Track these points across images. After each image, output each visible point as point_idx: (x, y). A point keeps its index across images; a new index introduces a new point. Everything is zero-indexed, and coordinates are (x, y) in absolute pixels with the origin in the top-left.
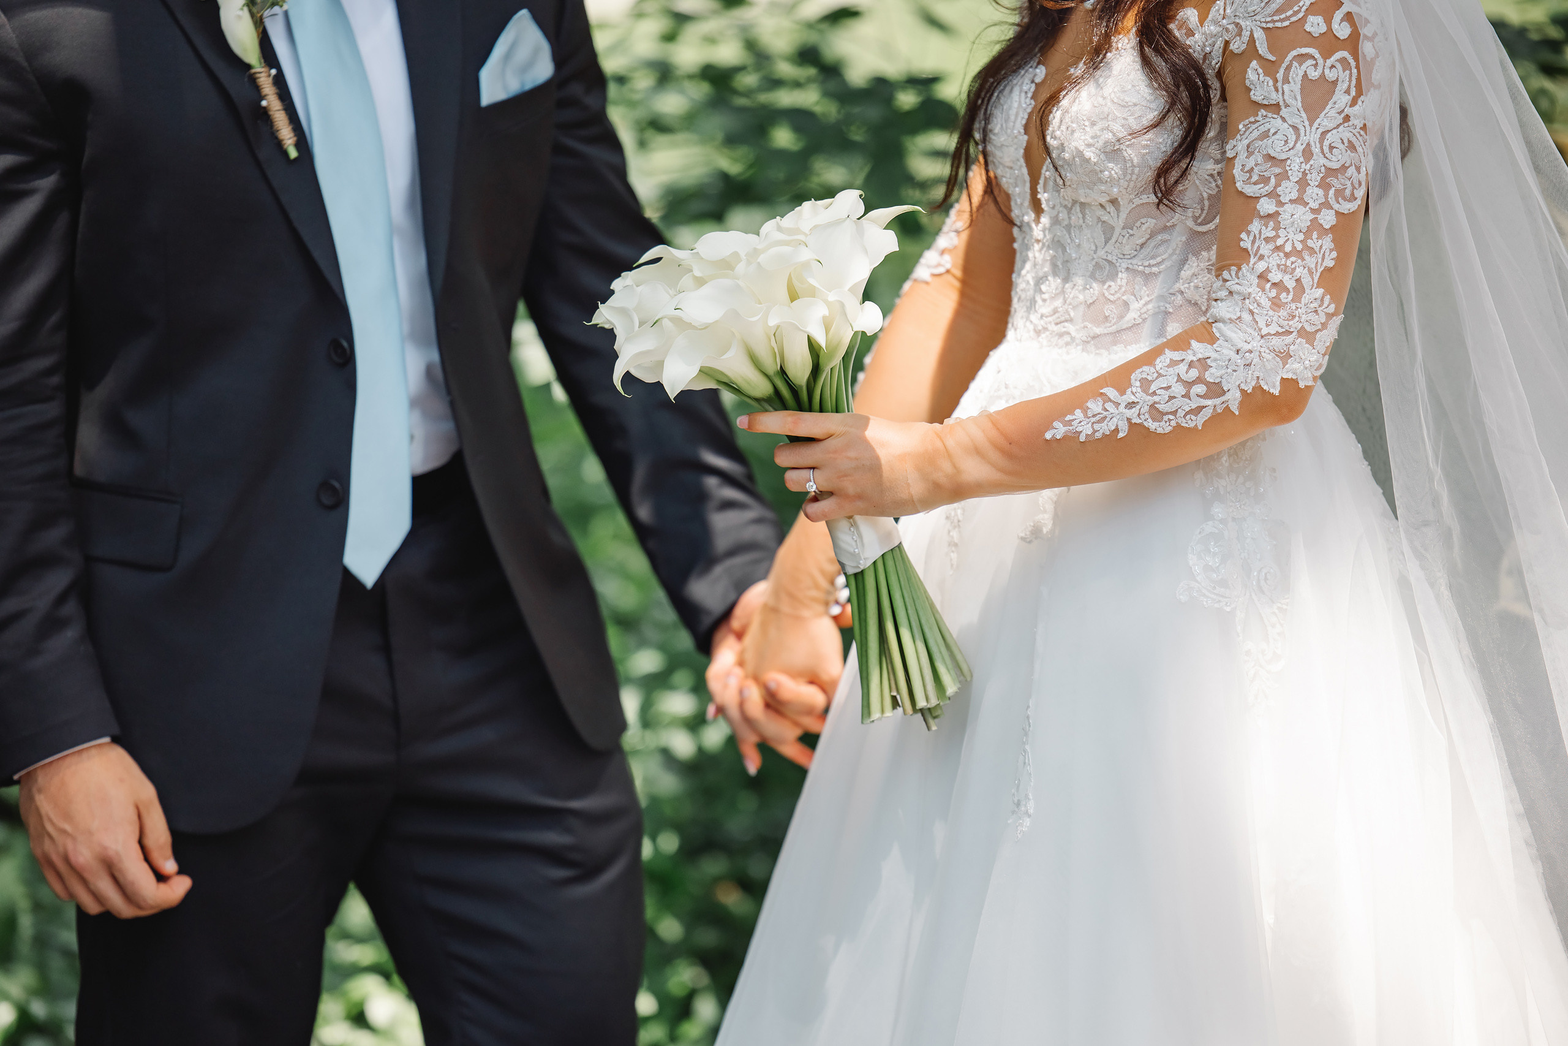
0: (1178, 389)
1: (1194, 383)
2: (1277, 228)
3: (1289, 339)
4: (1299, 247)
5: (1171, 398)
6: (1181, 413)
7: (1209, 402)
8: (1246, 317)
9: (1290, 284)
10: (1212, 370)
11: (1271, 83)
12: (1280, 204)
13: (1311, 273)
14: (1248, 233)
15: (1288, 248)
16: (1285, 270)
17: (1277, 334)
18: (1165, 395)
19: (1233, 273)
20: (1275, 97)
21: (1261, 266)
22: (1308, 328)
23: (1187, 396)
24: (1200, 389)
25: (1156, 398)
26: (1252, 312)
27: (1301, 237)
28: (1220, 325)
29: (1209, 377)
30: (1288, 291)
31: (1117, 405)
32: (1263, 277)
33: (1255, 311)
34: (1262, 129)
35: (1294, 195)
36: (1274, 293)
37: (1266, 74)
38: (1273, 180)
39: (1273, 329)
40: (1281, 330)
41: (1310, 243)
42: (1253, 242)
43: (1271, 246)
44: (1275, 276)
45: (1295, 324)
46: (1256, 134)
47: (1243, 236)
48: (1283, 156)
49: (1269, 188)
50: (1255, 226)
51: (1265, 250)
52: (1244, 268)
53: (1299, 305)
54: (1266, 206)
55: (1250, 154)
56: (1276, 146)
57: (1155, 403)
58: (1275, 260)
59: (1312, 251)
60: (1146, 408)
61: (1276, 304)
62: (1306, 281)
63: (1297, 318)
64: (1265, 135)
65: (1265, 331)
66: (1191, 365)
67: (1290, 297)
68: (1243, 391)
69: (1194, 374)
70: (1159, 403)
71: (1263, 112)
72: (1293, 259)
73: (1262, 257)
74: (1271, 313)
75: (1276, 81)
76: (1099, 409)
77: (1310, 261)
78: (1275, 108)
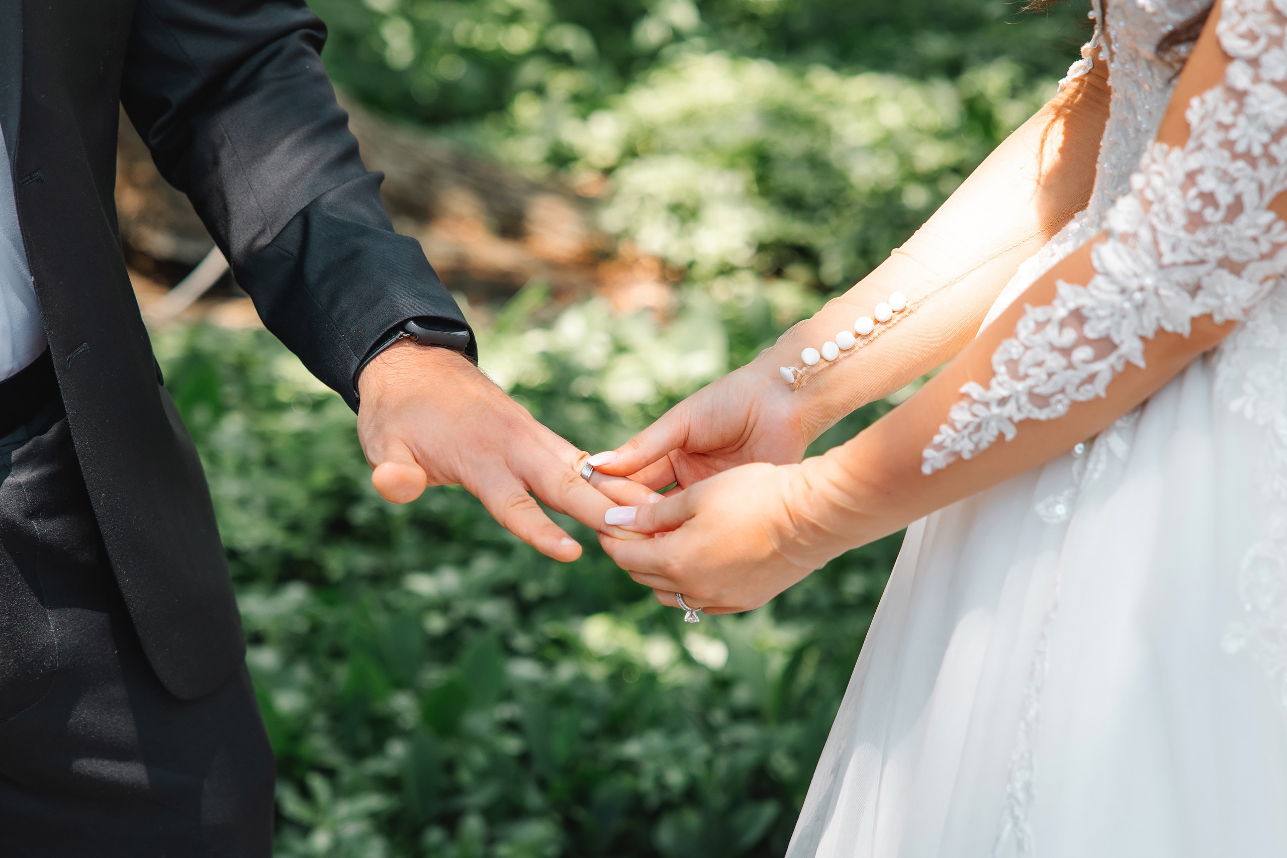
3: (1201, 270)
4: (1257, 150)
5: (1050, 375)
10: (1092, 323)
12: (1257, 80)
13: (1261, 188)
15: (1241, 147)
17: (1187, 264)
18: (1041, 373)
22: (1235, 257)
23: (1069, 367)
26: (1153, 229)
27: (1265, 137)
29: (1090, 332)
30: (1216, 206)
31: (987, 404)
33: (1160, 227)
36: (1197, 205)
39: (1183, 256)
40: (1190, 258)
41: (1274, 149)
45: (1213, 254)
53: (1229, 228)
57: (1032, 388)
58: (1215, 159)
59: (1273, 161)
60: (1024, 399)
61: (1195, 221)
62: (1250, 199)
63: (1219, 245)
65: (1167, 259)
67: (1220, 215)
70: (1037, 386)
72: (1241, 164)
73: (1202, 147)
74: (1182, 234)
76: (968, 417)
77: (1265, 173)
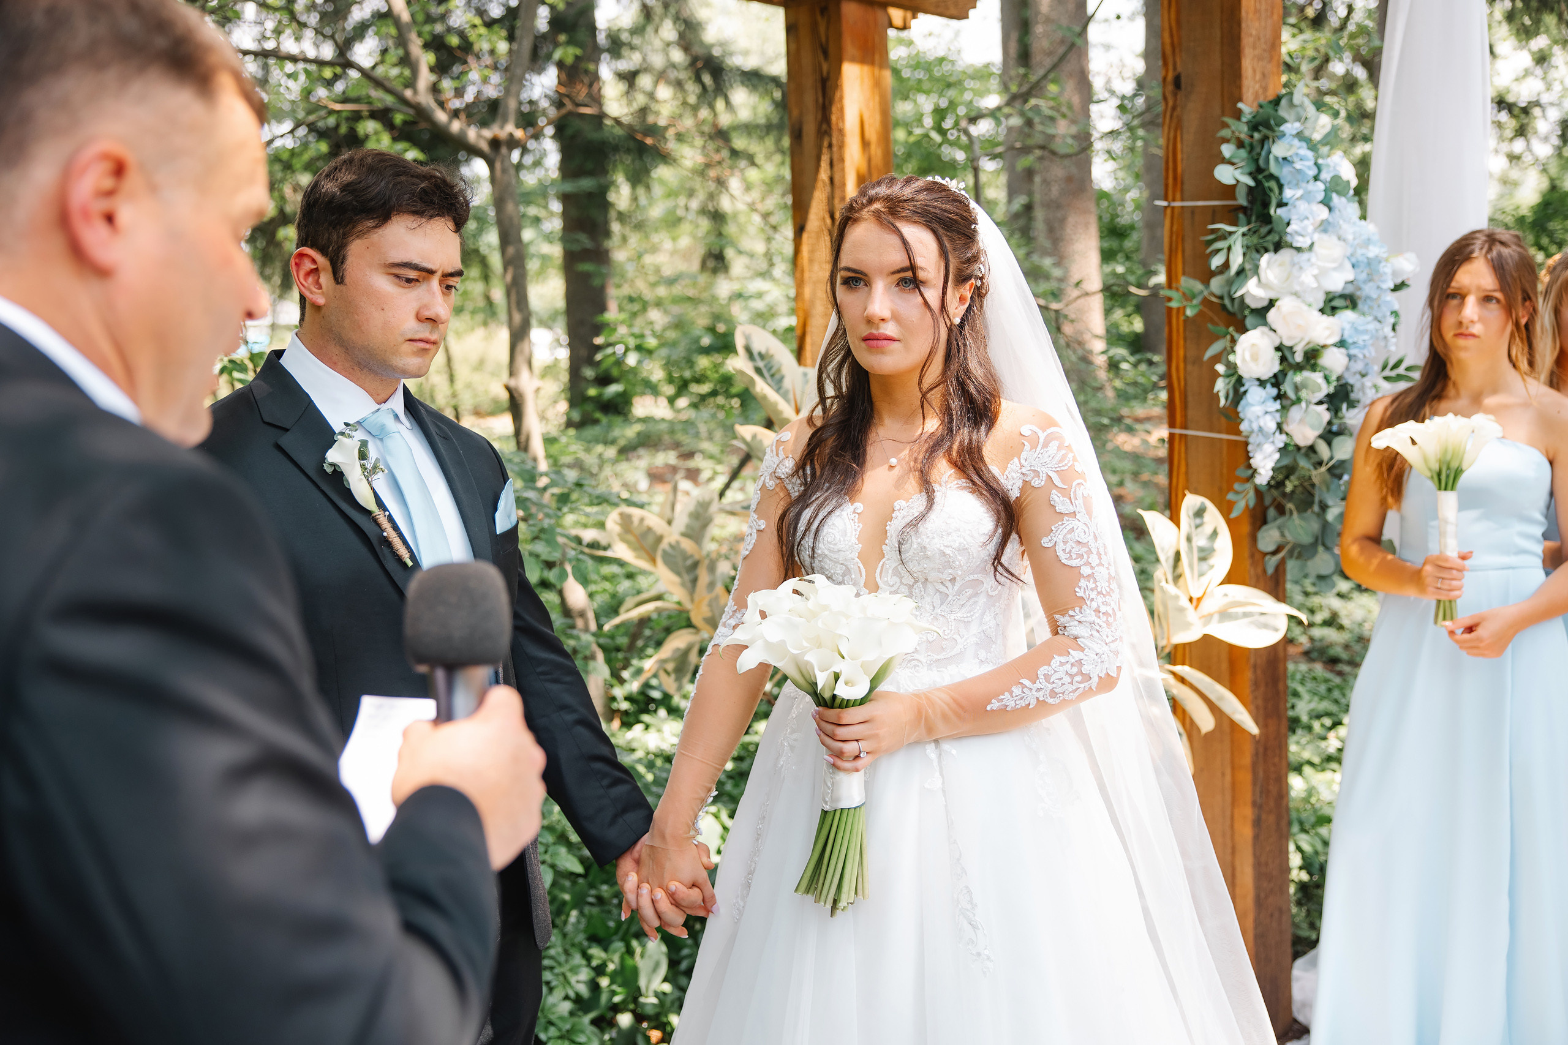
0: (1067, 679)
1: (1076, 675)
2: (1095, 581)
4: (1108, 590)
5: (1063, 684)
6: (1067, 692)
7: (1082, 685)
8: (1095, 633)
9: (1110, 612)
10: (1085, 667)
11: (1068, 501)
12: (1092, 568)
14: (1080, 588)
16: (1105, 603)
17: (1113, 641)
19: (1077, 611)
20: (1071, 509)
21: (1094, 605)
23: (1072, 683)
24: (1078, 678)
25: (1054, 685)
26: (1098, 631)
28: (1082, 640)
29: (1084, 671)
31: (1031, 689)
32: (1097, 611)
34: (1068, 528)
35: (1097, 562)
36: (1105, 619)
37: (1063, 496)
38: (1085, 555)
40: (1113, 639)
42: (1085, 592)
43: (1095, 593)
44: (1103, 609)
46: (1065, 531)
47: (1077, 589)
48: (1085, 541)
49: (1084, 560)
50: (1083, 583)
51: (1093, 595)
52: (1085, 607)
54: (1086, 571)
55: (1065, 543)
56: (1079, 535)
57: (1053, 688)
58: (1100, 599)
60: (1048, 691)
61: (1108, 624)
64: (1072, 530)
65: (1107, 641)
66: (1072, 665)
68: (1100, 677)
69: (1075, 670)
70: (1055, 688)
71: (1066, 518)
73: (1092, 600)
74: (1107, 630)
75: (1070, 499)
76: (1019, 692)
78: (1074, 514)
